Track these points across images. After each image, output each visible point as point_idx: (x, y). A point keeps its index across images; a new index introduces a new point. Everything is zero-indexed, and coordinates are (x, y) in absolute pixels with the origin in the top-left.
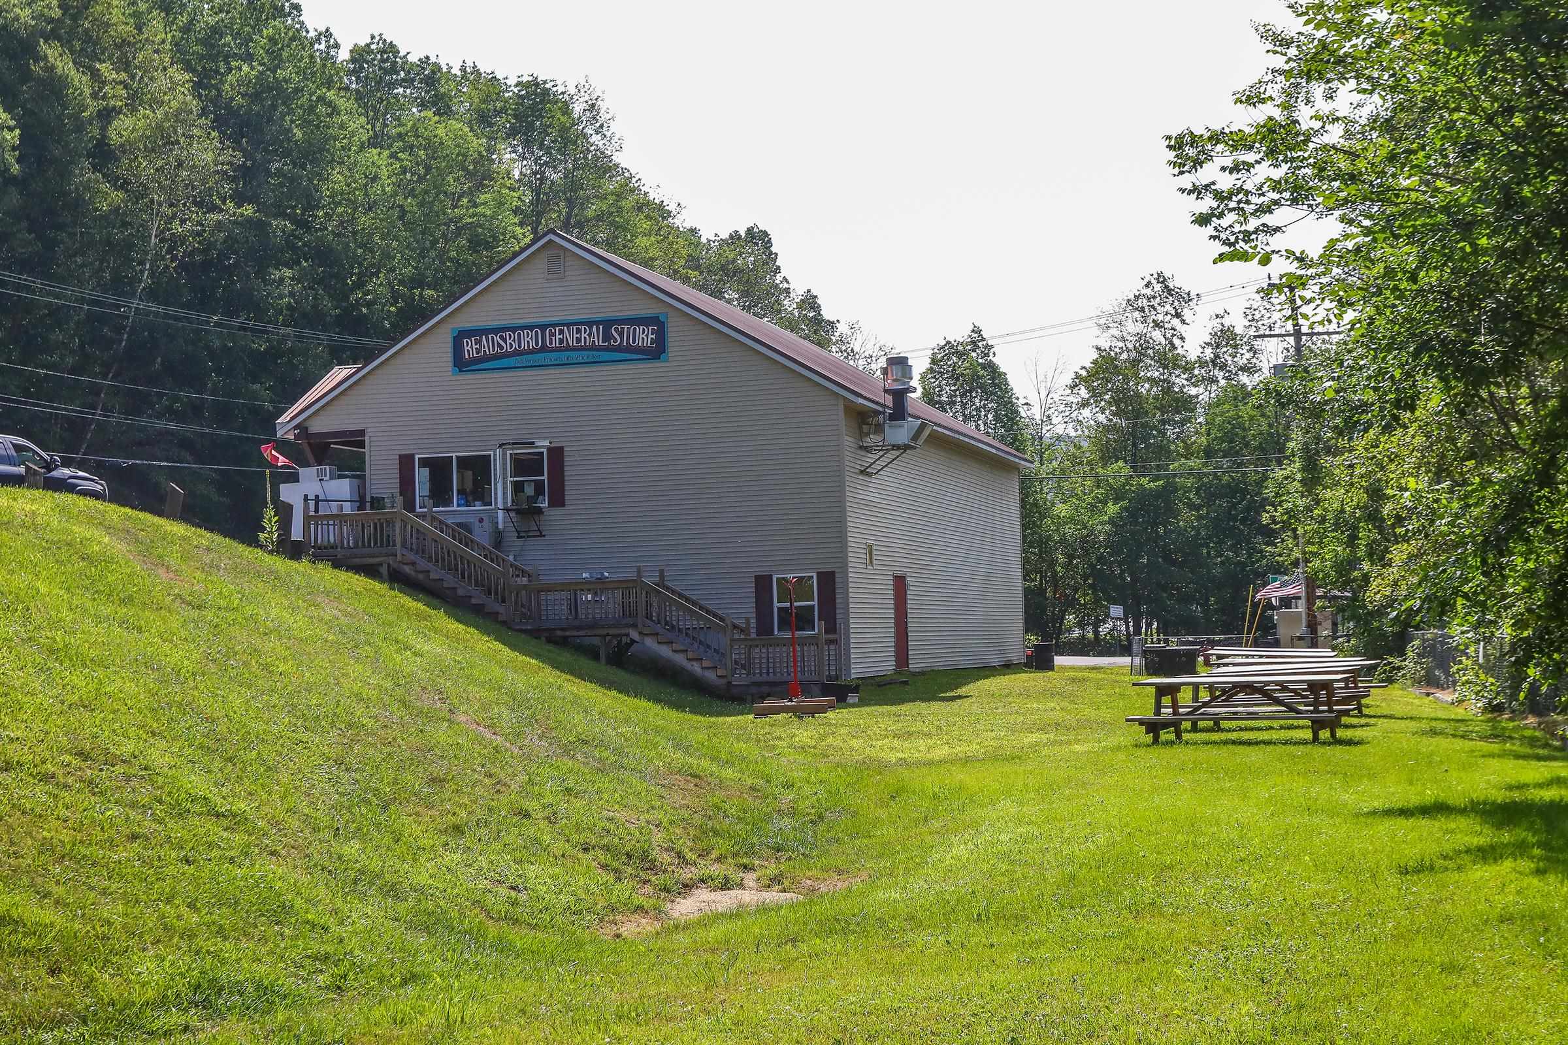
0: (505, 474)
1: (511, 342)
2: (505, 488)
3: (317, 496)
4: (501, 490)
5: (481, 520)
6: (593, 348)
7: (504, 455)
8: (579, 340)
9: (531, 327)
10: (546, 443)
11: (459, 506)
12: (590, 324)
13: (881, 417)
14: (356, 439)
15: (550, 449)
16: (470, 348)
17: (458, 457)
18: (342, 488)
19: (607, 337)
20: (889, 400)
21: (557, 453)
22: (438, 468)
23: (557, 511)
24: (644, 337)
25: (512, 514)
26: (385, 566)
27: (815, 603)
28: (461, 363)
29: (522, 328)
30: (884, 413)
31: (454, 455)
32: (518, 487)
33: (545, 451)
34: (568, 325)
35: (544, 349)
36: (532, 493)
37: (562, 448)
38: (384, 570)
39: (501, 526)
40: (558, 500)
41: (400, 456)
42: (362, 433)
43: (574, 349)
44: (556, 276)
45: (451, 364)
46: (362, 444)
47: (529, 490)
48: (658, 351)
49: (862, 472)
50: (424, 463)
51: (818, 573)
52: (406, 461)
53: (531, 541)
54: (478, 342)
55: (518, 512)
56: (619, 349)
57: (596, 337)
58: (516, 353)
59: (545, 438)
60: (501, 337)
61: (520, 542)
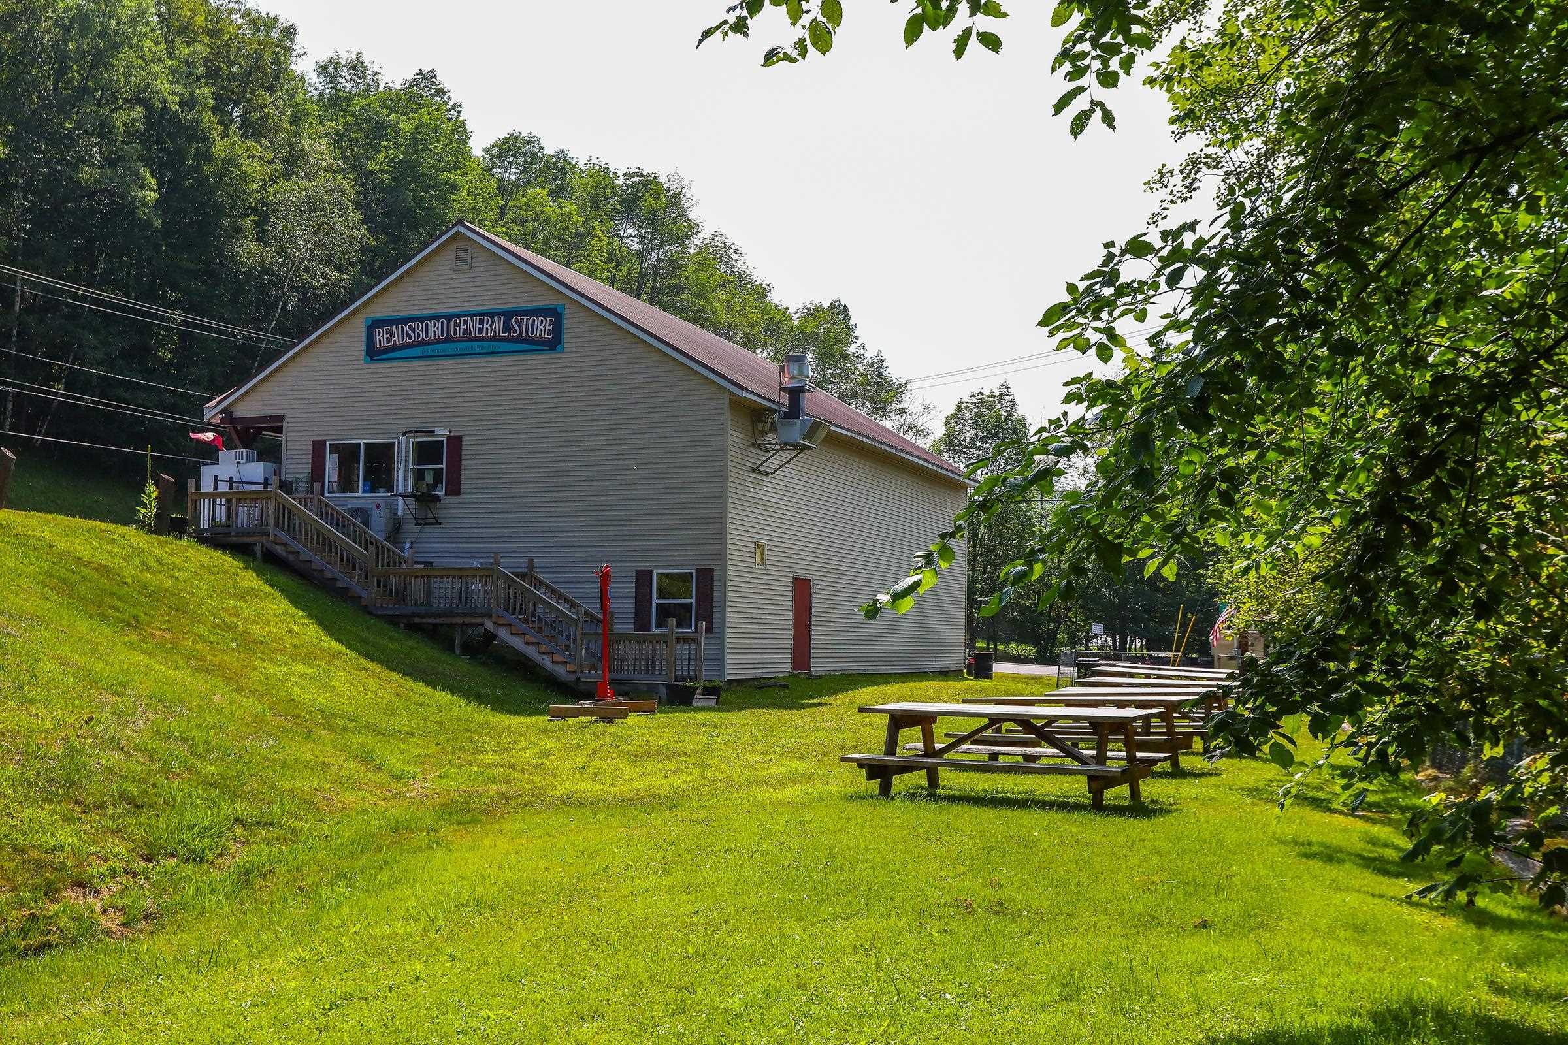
0: (407, 461)
1: (419, 332)
2: (406, 476)
3: (231, 478)
4: (403, 479)
5: (378, 506)
6: (493, 339)
7: (407, 442)
8: (481, 330)
9: (438, 318)
10: (446, 432)
11: (364, 491)
12: (492, 314)
13: (776, 416)
14: (275, 424)
15: (449, 438)
16: (381, 338)
17: (366, 445)
18: (256, 471)
19: (508, 328)
20: (785, 399)
21: (455, 442)
22: (348, 454)
23: (452, 501)
24: (542, 328)
25: (411, 501)
26: (259, 545)
27: (693, 600)
28: (373, 353)
29: (430, 318)
30: (779, 411)
31: (361, 442)
32: (419, 475)
33: (445, 439)
34: (472, 315)
35: (449, 339)
36: (431, 482)
37: (461, 437)
38: (258, 550)
39: (400, 512)
40: (454, 489)
41: (314, 442)
42: (280, 418)
43: (478, 339)
44: (464, 267)
45: (363, 353)
46: (279, 430)
47: (429, 478)
48: (553, 343)
49: (754, 470)
50: (335, 448)
51: (698, 570)
52: (318, 447)
53: (428, 529)
54: (389, 332)
55: (418, 499)
56: (518, 340)
57: (496, 327)
58: (422, 343)
59: (445, 427)
60: (410, 327)
61: (417, 529)
